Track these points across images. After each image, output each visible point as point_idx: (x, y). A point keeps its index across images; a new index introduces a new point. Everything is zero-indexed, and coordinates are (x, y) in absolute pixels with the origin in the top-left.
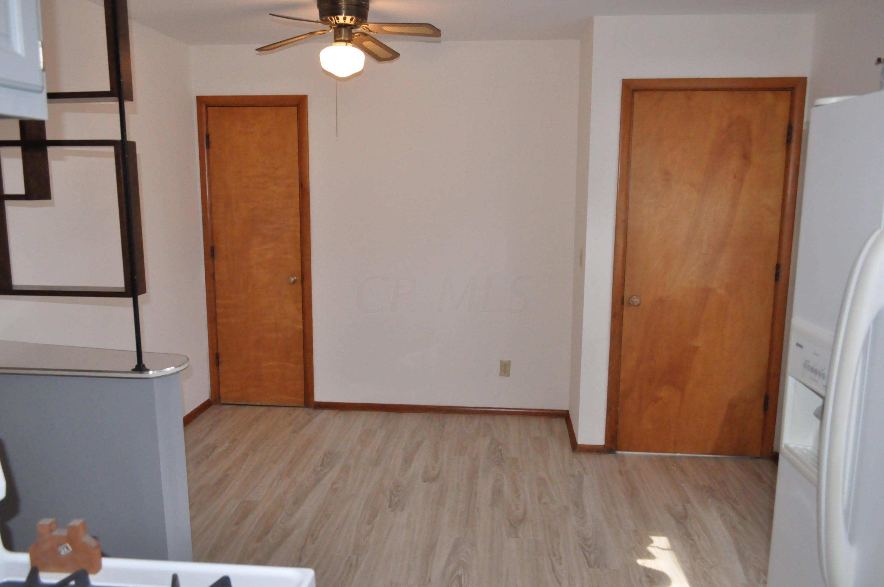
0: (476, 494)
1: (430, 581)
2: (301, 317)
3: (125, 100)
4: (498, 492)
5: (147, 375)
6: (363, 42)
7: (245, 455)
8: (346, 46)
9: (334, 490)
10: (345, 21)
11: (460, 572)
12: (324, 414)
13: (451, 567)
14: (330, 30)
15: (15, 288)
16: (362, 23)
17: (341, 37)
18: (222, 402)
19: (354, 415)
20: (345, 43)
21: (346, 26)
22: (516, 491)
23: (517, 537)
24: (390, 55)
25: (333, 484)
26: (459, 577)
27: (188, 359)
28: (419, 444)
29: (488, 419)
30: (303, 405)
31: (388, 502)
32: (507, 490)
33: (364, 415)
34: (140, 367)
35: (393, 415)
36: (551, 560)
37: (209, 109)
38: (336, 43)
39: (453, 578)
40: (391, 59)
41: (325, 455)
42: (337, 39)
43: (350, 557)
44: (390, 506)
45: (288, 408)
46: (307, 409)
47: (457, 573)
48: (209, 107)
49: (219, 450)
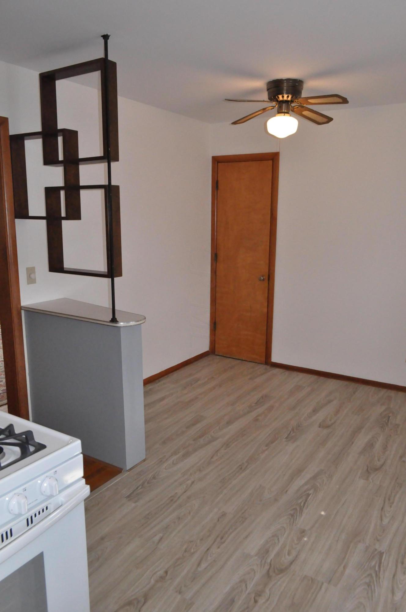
0: (353, 443)
1: (286, 492)
2: (266, 304)
3: (111, 161)
4: (370, 445)
5: (116, 324)
6: (302, 112)
7: (214, 388)
8: (284, 116)
9: (256, 420)
10: (287, 99)
11: (311, 492)
12: (277, 371)
13: (306, 487)
14: (276, 105)
15: (65, 270)
16: (296, 98)
17: (282, 110)
18: (216, 353)
19: (295, 374)
20: (283, 114)
21: (287, 102)
22: (385, 448)
23: (367, 479)
24: (325, 120)
25: (257, 416)
26: (308, 495)
27: (145, 318)
28: (330, 402)
29: (392, 393)
30: (265, 363)
31: (287, 435)
32: (378, 446)
33: (301, 375)
34: (114, 320)
35: (322, 379)
36: (384, 502)
37: (219, 164)
38: (279, 114)
39: (304, 494)
40: (328, 122)
41: (262, 397)
42: (280, 112)
43: (243, 463)
44: (286, 438)
45: (254, 363)
46: (266, 366)
47: (308, 492)
48: (219, 163)
49: (199, 382)
